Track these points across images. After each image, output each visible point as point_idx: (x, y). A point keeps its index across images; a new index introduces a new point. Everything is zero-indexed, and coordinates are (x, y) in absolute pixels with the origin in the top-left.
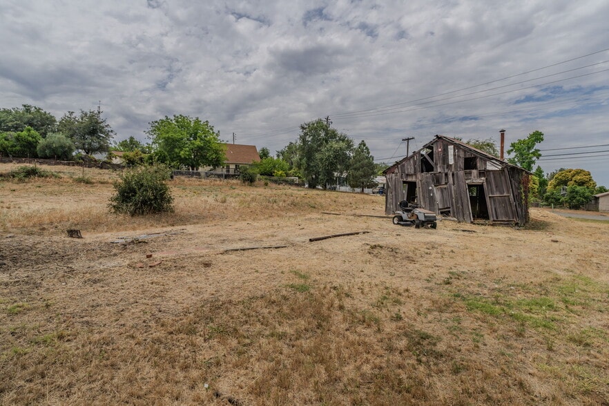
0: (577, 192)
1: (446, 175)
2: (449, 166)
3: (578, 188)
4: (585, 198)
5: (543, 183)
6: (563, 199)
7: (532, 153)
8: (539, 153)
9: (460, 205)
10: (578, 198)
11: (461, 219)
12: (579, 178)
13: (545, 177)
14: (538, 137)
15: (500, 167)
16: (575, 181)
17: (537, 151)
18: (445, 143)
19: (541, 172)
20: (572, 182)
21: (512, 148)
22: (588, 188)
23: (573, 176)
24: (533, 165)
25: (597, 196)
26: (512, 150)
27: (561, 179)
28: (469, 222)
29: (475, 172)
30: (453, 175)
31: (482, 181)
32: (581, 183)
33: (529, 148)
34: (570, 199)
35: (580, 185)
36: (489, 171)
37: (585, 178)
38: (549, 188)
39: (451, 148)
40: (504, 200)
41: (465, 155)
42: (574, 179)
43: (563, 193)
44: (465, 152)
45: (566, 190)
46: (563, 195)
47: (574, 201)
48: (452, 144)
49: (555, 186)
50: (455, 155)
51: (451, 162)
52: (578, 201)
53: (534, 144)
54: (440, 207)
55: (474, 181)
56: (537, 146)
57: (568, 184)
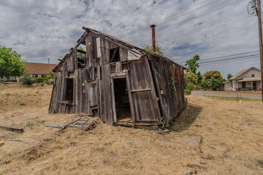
0: (215, 82)
1: (96, 70)
2: (98, 60)
3: (215, 80)
4: (219, 84)
5: (200, 79)
6: (209, 85)
7: (195, 65)
8: (198, 65)
9: (104, 103)
10: (216, 85)
11: (105, 120)
12: (215, 75)
13: (202, 76)
14: (197, 58)
15: (140, 56)
16: (214, 77)
17: (197, 64)
18: (94, 36)
19: (200, 74)
20: (213, 77)
21: (187, 63)
22: (219, 79)
23: (213, 74)
24: (196, 70)
25: (224, 83)
26: (187, 64)
27: (208, 76)
28: (112, 123)
29: (118, 64)
30: (101, 68)
31: (124, 74)
32: (217, 78)
33: (194, 63)
34: (212, 85)
35: (216, 78)
36: (131, 62)
37: (218, 75)
38: (203, 80)
39: (98, 39)
40: (146, 96)
41: (110, 47)
42: (213, 75)
43: (209, 82)
44: (109, 42)
45: (210, 81)
46: (209, 83)
47: (214, 86)
48: (99, 36)
49: (205, 79)
50: (101, 48)
51: (99, 55)
52: (216, 86)
53: (196, 61)
54: (92, 105)
55: (118, 75)
56: (197, 62)
57: (211, 78)
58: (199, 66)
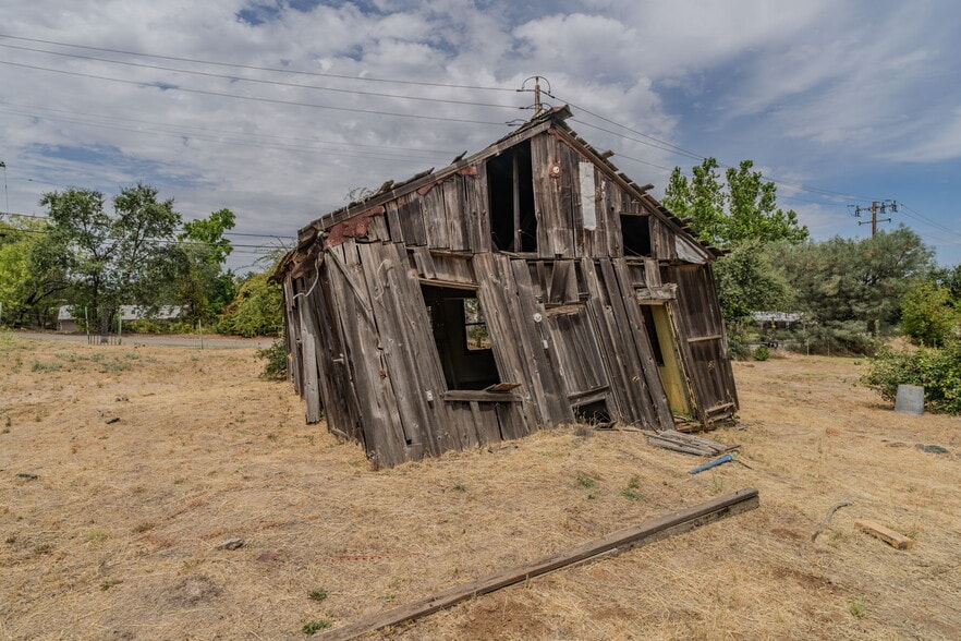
7: (219, 244)
8: (231, 244)
14: (226, 219)
17: (226, 242)
18: (569, 147)
21: (185, 232)
29: (650, 265)
33: (215, 236)
39: (586, 170)
41: (625, 207)
48: (589, 159)
50: (597, 200)
51: (590, 222)
53: (221, 232)
55: (654, 294)
58: (231, 249)
